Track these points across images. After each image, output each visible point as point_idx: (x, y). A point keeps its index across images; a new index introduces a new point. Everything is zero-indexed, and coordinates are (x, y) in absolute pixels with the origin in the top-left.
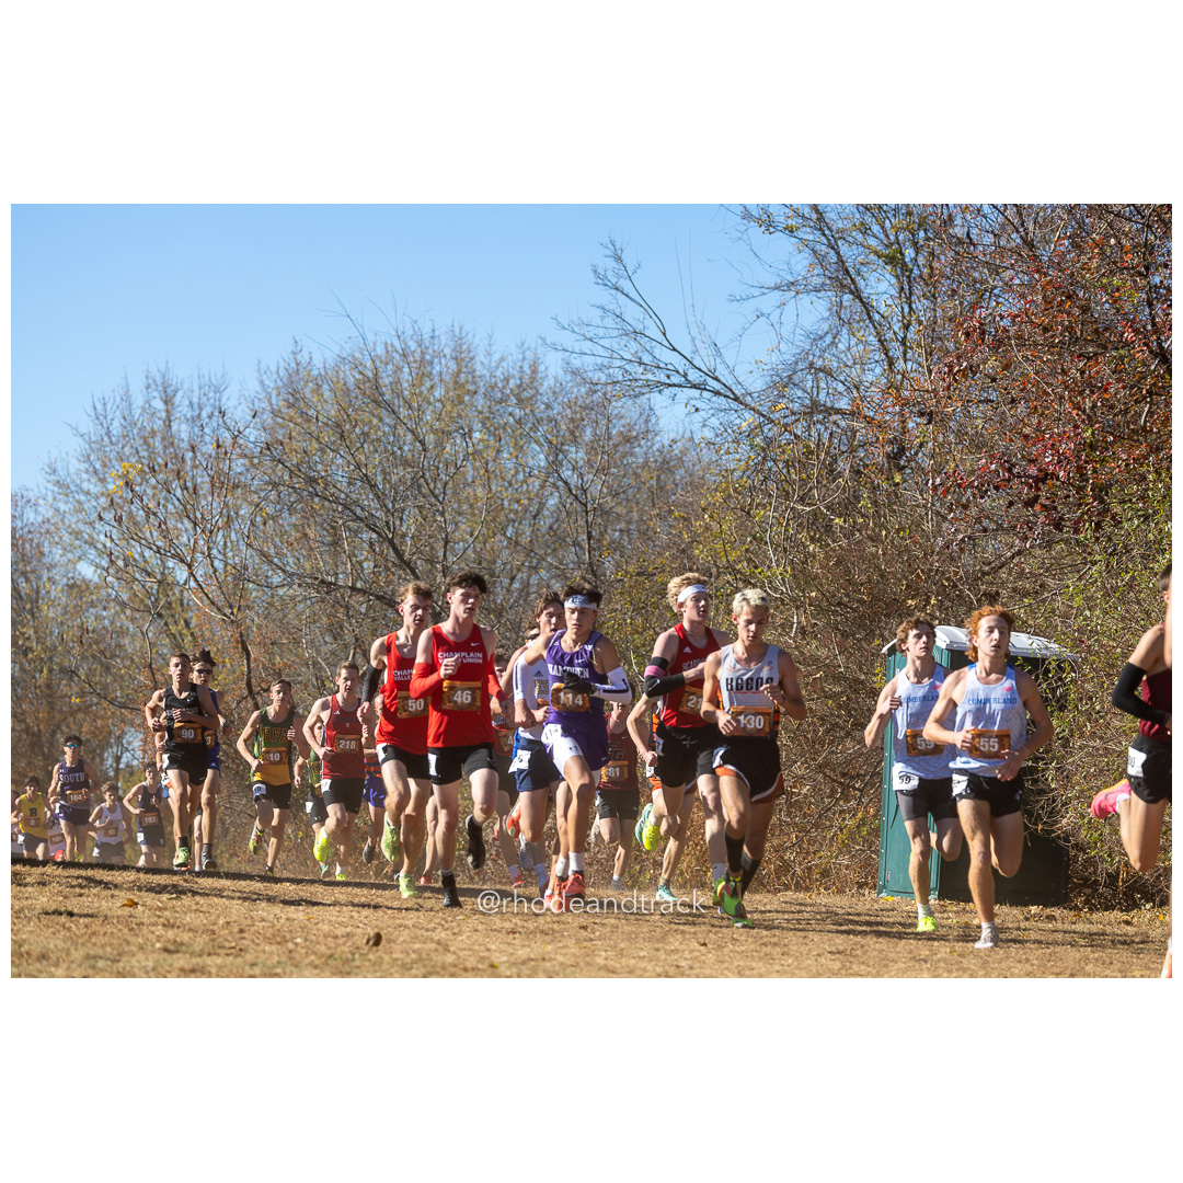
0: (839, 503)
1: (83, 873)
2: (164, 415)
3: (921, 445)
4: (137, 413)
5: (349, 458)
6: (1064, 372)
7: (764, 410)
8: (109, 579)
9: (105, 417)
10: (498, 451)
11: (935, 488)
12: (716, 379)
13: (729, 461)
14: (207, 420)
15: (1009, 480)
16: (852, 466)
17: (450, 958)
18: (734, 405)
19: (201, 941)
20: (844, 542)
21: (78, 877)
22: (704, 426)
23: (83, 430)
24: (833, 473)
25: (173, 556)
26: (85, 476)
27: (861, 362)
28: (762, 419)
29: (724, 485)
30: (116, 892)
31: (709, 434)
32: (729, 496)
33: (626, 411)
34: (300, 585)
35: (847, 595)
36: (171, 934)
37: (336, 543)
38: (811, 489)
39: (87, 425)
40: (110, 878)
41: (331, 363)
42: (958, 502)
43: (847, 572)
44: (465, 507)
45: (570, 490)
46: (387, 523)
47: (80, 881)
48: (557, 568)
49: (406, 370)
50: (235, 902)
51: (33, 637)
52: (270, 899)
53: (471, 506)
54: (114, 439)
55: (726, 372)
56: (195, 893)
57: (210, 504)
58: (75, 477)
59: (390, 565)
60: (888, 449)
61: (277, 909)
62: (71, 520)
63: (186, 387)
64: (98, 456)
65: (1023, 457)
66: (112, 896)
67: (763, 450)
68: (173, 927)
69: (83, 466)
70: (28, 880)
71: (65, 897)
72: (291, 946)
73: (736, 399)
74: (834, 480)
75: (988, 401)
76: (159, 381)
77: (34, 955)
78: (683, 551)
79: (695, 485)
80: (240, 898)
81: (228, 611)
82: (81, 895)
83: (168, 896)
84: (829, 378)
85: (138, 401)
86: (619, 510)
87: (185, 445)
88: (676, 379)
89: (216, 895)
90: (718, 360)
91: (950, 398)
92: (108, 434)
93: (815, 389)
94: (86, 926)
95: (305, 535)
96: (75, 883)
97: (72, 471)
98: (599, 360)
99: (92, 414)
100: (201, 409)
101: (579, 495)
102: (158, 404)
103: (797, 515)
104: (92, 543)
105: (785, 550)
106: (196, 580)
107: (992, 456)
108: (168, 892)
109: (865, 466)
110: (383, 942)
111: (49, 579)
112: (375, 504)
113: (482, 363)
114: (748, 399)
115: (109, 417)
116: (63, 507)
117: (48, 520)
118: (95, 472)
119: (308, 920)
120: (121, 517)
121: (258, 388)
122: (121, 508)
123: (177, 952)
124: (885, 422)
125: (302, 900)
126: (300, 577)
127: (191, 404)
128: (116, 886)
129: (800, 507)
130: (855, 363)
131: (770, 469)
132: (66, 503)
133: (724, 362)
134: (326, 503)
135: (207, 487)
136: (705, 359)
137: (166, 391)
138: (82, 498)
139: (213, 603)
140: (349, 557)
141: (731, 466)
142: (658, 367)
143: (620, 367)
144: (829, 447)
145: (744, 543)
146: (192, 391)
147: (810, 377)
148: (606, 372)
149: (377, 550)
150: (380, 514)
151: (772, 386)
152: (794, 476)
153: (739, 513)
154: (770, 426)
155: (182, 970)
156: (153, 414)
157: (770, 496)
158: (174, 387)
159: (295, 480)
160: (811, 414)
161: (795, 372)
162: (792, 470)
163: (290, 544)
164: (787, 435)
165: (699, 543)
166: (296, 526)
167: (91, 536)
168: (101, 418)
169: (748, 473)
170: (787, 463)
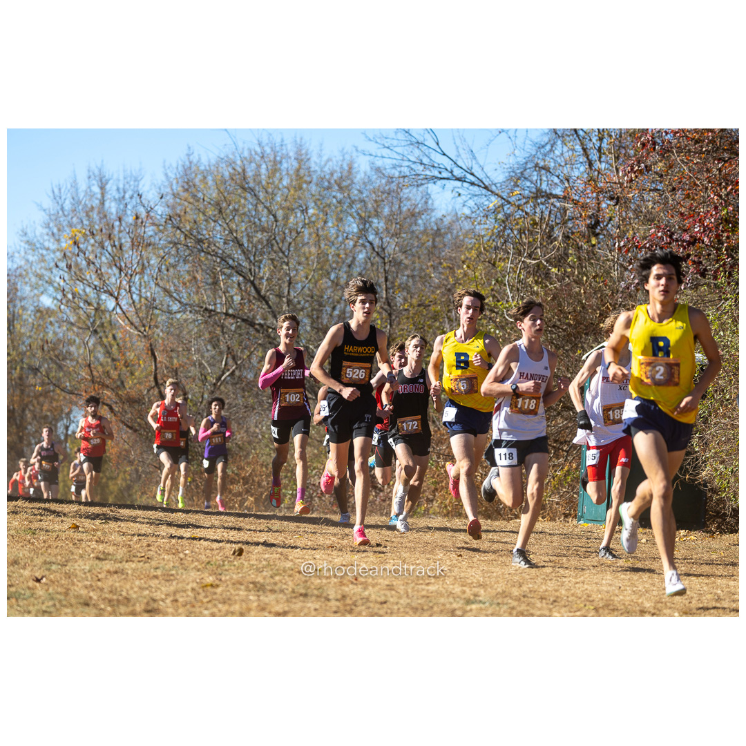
0: (555, 258)
1: (42, 505)
2: (99, 196)
3: (611, 219)
4: (81, 195)
5: (225, 225)
6: (708, 171)
7: (505, 195)
8: (62, 307)
9: (60, 198)
10: (326, 222)
11: (620, 248)
12: (472, 174)
13: (481, 230)
14: (129, 200)
15: (670, 243)
16: (564, 233)
17: (289, 565)
18: (484, 191)
19: (121, 553)
20: (557, 285)
21: (39, 509)
22: (464, 205)
23: (45, 206)
24: (550, 237)
25: (105, 292)
26: (46, 237)
27: (570, 162)
28: (501, 202)
29: (477, 246)
30: (65, 519)
31: (467, 211)
32: (481, 253)
33: (412, 195)
34: (191, 312)
35: (559, 320)
36: (101, 547)
37: (215, 283)
38: (536, 248)
39: (48, 203)
40: (60, 509)
41: (213, 162)
42: (635, 258)
43: (560, 305)
44: (303, 259)
45: (374, 249)
46: (250, 270)
47: (41, 511)
49: (264, 166)
50: (144, 526)
52: (169, 524)
53: (307, 259)
54: (66, 213)
55: (480, 170)
56: (117, 519)
57: (131, 257)
58: (39, 238)
59: (252, 298)
60: (588, 222)
61: (173, 530)
62: (37, 268)
63: (115, 177)
64: (55, 225)
65: (679, 227)
66: (62, 521)
67: (503, 222)
68: (103, 542)
69: (45, 231)
71: (31, 522)
72: (181, 555)
73: (486, 188)
74: (551, 243)
75: (656, 190)
76: (97, 172)
78: (449, 290)
79: (458, 246)
80: (148, 523)
81: (142, 329)
82: (41, 521)
83: (100, 521)
84: (548, 174)
85: (83, 187)
86: (406, 262)
87: (113, 216)
88: (445, 174)
89: (132, 521)
90: (474, 162)
91: (630, 188)
92: (62, 209)
93: (539, 182)
94: (44, 542)
95: (195, 278)
96: (37, 512)
97: (38, 233)
98: (395, 162)
99: (51, 196)
100: (125, 192)
101: (380, 252)
102: (96, 189)
103: (526, 266)
104: (50, 282)
105: (518, 289)
106: (121, 308)
107: (658, 227)
108: (100, 519)
109: (573, 233)
110: (244, 554)
111: (22, 307)
112: (242, 257)
113: (315, 163)
114: (494, 188)
115: (63, 198)
116: (31, 258)
117: (21, 267)
118: (53, 234)
120: (71, 266)
121: (164, 178)
122: (71, 259)
123: (105, 559)
124: (587, 204)
125: (190, 525)
126: (191, 306)
127: (118, 189)
128: (65, 515)
129: (528, 261)
130: (566, 164)
131: (508, 235)
132: (33, 255)
133: (478, 163)
134: (209, 257)
135: (129, 244)
136: (464, 162)
137: (101, 181)
138: (44, 252)
139: (132, 323)
140: (224, 293)
141: (483, 233)
142: (433, 166)
143: (408, 166)
144: (549, 220)
145: (490, 285)
146: (119, 180)
147: (535, 173)
148: (399, 169)
149: (243, 288)
150: (245, 264)
151: (510, 179)
152: (524, 240)
153: (487, 264)
154: (508, 206)
155: (109, 572)
156: (92, 196)
157: (508, 253)
158: (107, 177)
159: (188, 241)
160: (536, 198)
161: (525, 170)
162: (523, 236)
163: (184, 284)
164: (520, 212)
165: (460, 284)
166: (188, 272)
167: (50, 278)
168: (58, 198)
169: (493, 237)
170: (521, 232)
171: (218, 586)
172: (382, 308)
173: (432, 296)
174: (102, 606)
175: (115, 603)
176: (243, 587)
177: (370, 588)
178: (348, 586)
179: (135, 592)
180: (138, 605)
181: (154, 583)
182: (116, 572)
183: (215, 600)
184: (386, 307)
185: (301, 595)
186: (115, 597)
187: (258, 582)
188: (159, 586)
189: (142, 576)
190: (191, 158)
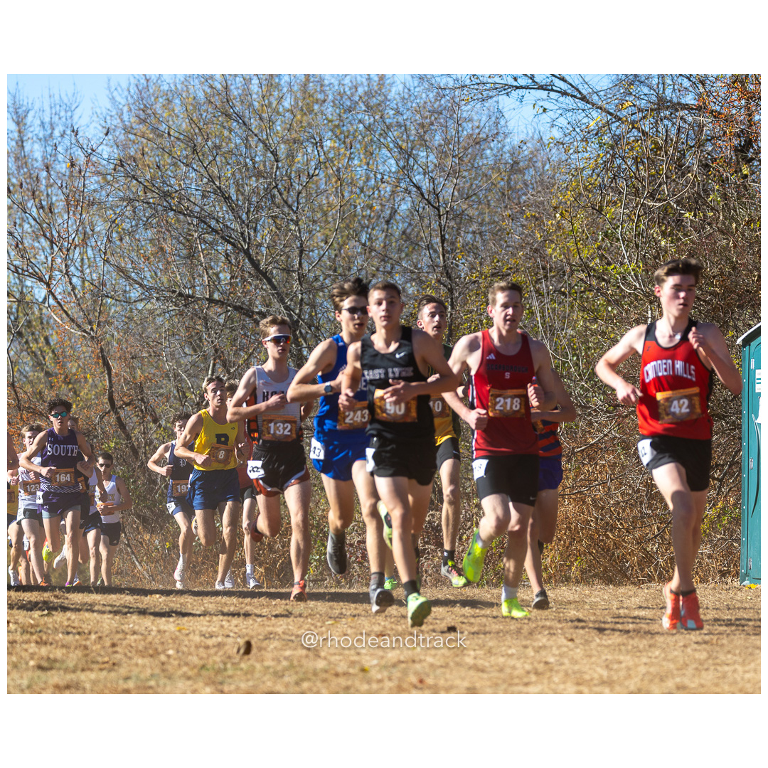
0: (689, 198)
2: (16, 134)
5: (202, 171)
7: (611, 108)
10: (350, 159)
12: (563, 79)
13: (579, 160)
14: (59, 139)
16: (700, 161)
17: (321, 664)
18: (581, 104)
20: (695, 236)
22: (553, 126)
24: (681, 168)
25: (31, 275)
28: (609, 117)
29: (574, 184)
31: (557, 134)
32: (580, 194)
33: (475, 114)
34: (158, 299)
36: (44, 651)
37: (192, 255)
38: (660, 184)
41: (180, 78)
44: (319, 215)
45: (422, 195)
46: (242, 234)
48: (412, 272)
50: (106, 616)
52: (142, 612)
53: (325, 214)
56: (65, 609)
57: (66, 222)
59: (247, 276)
60: (736, 142)
61: (148, 621)
67: (611, 147)
72: (163, 658)
73: (583, 98)
74: (683, 175)
78: (536, 251)
79: (545, 185)
80: (110, 612)
81: (87, 327)
83: (40, 613)
86: (471, 212)
87: (39, 165)
88: (523, 82)
89: (87, 610)
95: (162, 249)
101: (431, 200)
103: (648, 211)
105: (637, 246)
106: (55, 298)
108: (39, 609)
109: (714, 160)
110: (254, 651)
112: (229, 216)
114: (595, 98)
119: (179, 631)
121: (109, 105)
123: (51, 669)
124: (732, 116)
125: (173, 612)
126: (158, 290)
127: (43, 124)
129: (651, 203)
131: (619, 167)
134: (182, 218)
135: (62, 205)
139: (72, 320)
140: (206, 269)
144: (676, 143)
145: (596, 240)
146: (43, 111)
149: (233, 261)
150: (235, 226)
151: (618, 84)
152: (643, 173)
153: (590, 211)
154: (617, 124)
157: (620, 193)
159: (150, 195)
160: (658, 110)
162: (641, 167)
163: (147, 259)
165: (552, 242)
166: (152, 241)
169: (597, 171)
170: (637, 161)
172: (438, 281)
173: (512, 261)
184: (444, 279)
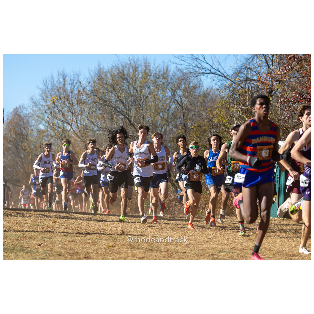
2: (63, 83)
3: (277, 90)
4: (55, 82)
5: (116, 95)
7: (233, 80)
8: (48, 129)
9: (47, 83)
10: (158, 92)
11: (281, 102)
12: (219, 71)
13: (223, 95)
14: (75, 84)
15: (302, 100)
18: (224, 79)
21: (40, 214)
22: (216, 85)
23: (41, 87)
25: (66, 123)
26: (41, 100)
27: (260, 66)
28: (232, 82)
29: (222, 101)
30: (51, 219)
31: (217, 87)
32: (223, 104)
33: (194, 81)
34: (102, 131)
36: (66, 230)
37: (112, 119)
38: (246, 102)
39: (41, 86)
40: (49, 215)
41: (110, 68)
42: (288, 106)
44: (149, 108)
45: (178, 103)
46: (127, 113)
47: (40, 215)
48: (175, 125)
49: (131, 69)
50: (84, 221)
51: (27, 146)
52: (94, 220)
54: (49, 90)
55: (222, 69)
56: (72, 219)
57: (77, 108)
58: (38, 101)
59: (127, 125)
60: (268, 91)
61: (96, 223)
62: (38, 113)
63: (69, 74)
64: (45, 95)
65: (306, 93)
66: (50, 220)
67: (233, 91)
68: (66, 228)
69: (41, 97)
70: (26, 215)
71: (36, 220)
73: (225, 77)
75: (296, 77)
76: (62, 73)
77: (27, 237)
78: (210, 120)
79: (214, 102)
80: (85, 220)
81: (82, 138)
82: (41, 220)
83: (65, 220)
84: (251, 71)
85: (56, 79)
86: (192, 108)
87: (69, 91)
88: (208, 72)
89: (79, 219)
90: (220, 66)
91: (285, 76)
92: (47, 88)
93: (247, 74)
94: (42, 229)
95: (104, 117)
96: (39, 216)
97: (37, 99)
98: (186, 67)
99: (43, 83)
100: (74, 81)
101: (181, 105)
102: (61, 80)
103: (242, 110)
104: (43, 119)
105: (239, 119)
106: (73, 129)
107: (297, 93)
108: (65, 218)
111: (31, 130)
112: (123, 108)
113: (153, 67)
114: (228, 77)
115: (48, 84)
116: (35, 109)
117: (30, 113)
118: (44, 99)
119: (105, 226)
120: (52, 112)
121: (89, 75)
122: (52, 109)
123: (68, 236)
124: (267, 83)
125: (103, 220)
126: (102, 128)
127: (71, 80)
128: (50, 217)
129: (243, 108)
130: (258, 66)
131: (234, 97)
132: (36, 108)
133: (221, 67)
134: (109, 107)
135: (76, 103)
136: (216, 66)
137: (63, 76)
138: (40, 106)
139: (78, 136)
140: (116, 122)
141: (223, 96)
142: (203, 68)
143: (192, 68)
144: (251, 90)
145: (228, 117)
146: (71, 76)
147: (246, 71)
148: (188, 70)
149: (124, 120)
150: (125, 110)
151: (235, 73)
152: (241, 99)
153: (226, 109)
154: (234, 84)
155: (69, 241)
156: (60, 83)
157: (235, 104)
158: (66, 75)
159: (101, 101)
160: (246, 81)
161: (241, 69)
162: (241, 97)
163: (99, 119)
164: (239, 87)
165: (215, 117)
166: (101, 114)
167: (43, 118)
168: (46, 84)
169: (229, 98)
170: (239, 95)
171: (115, 246)
172: (182, 128)
173: (203, 123)
174: (67, 256)
175: (72, 254)
176: (125, 247)
177: (179, 246)
178: (169, 246)
179: (80, 250)
180: (81, 255)
181: (88, 246)
182: (72, 241)
183: (114, 252)
184: (184, 127)
185: (150, 250)
186: (72, 252)
187: (132, 245)
188: (90, 247)
189: (83, 243)
190: (100, 66)
